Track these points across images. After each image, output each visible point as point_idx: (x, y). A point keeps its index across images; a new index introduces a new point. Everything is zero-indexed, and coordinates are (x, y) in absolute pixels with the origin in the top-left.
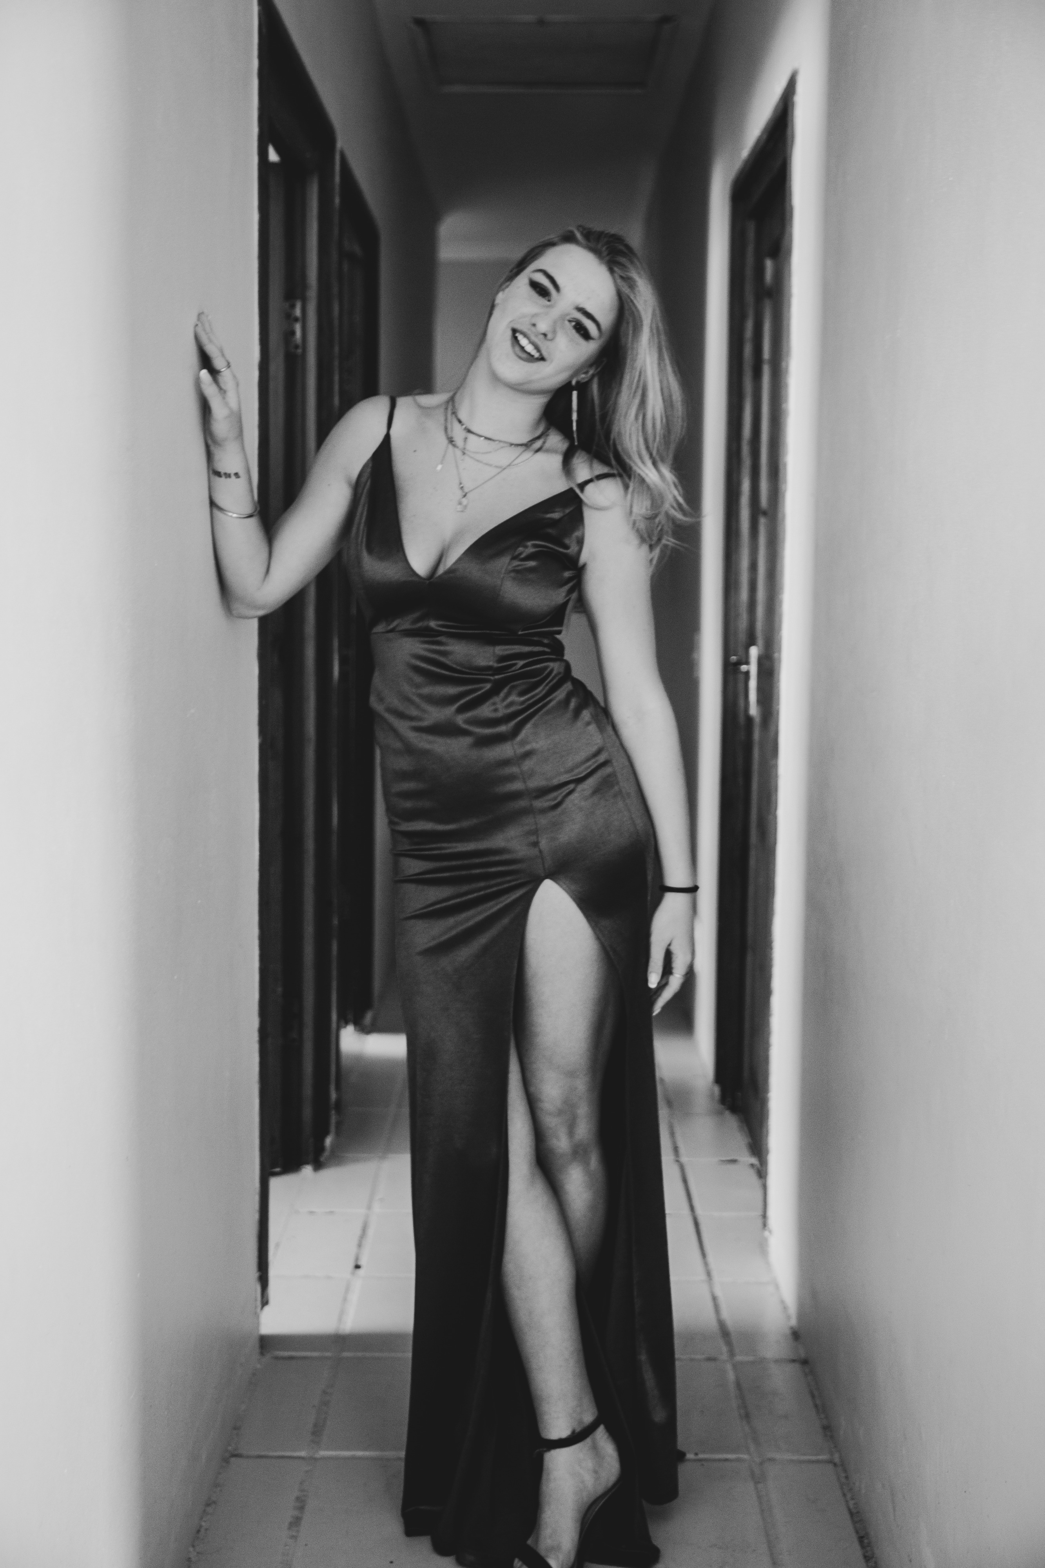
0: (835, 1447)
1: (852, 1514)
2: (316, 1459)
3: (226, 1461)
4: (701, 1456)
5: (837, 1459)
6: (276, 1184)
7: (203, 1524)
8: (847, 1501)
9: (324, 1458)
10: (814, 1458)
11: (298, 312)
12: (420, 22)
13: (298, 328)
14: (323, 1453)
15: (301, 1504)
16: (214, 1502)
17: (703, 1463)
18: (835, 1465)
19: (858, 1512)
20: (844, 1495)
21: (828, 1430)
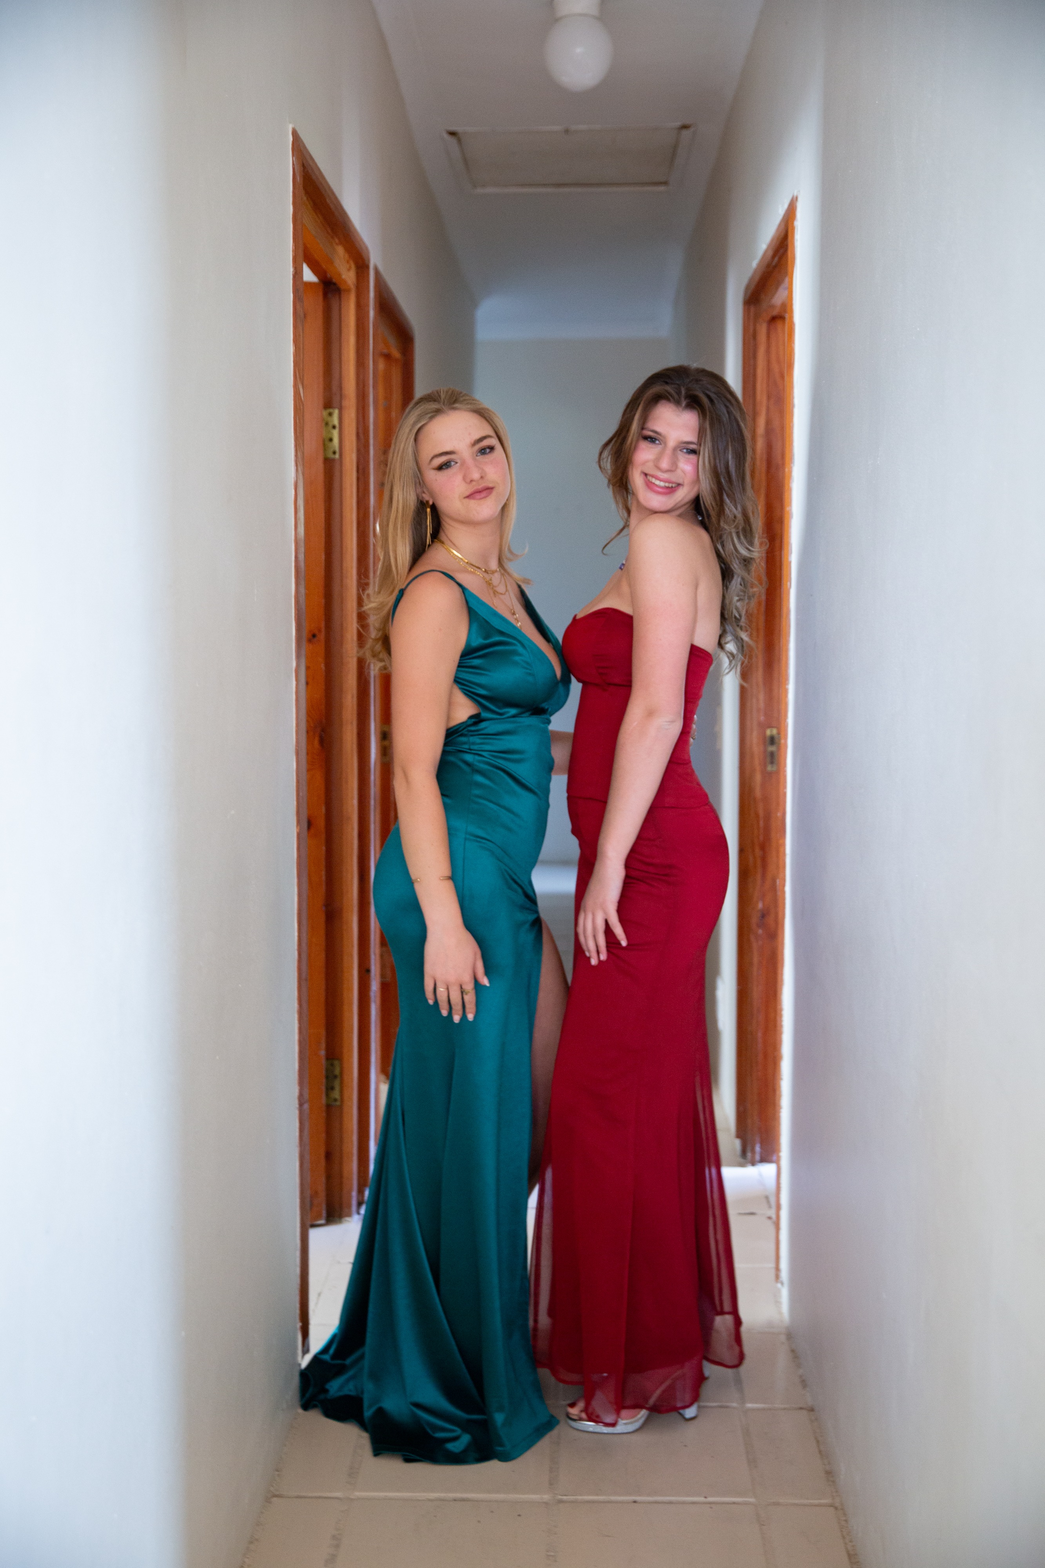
0: (837, 1492)
1: (850, 1556)
2: (352, 1500)
3: (268, 1500)
4: (710, 1499)
5: (837, 1504)
6: (316, 1235)
7: (246, 1560)
8: (846, 1544)
9: (359, 1499)
10: (816, 1502)
11: (335, 420)
12: (452, 134)
13: (335, 434)
14: (358, 1494)
15: (337, 1541)
16: (257, 1540)
17: (712, 1506)
18: (836, 1508)
19: (856, 1554)
20: (844, 1537)
21: (830, 1475)
